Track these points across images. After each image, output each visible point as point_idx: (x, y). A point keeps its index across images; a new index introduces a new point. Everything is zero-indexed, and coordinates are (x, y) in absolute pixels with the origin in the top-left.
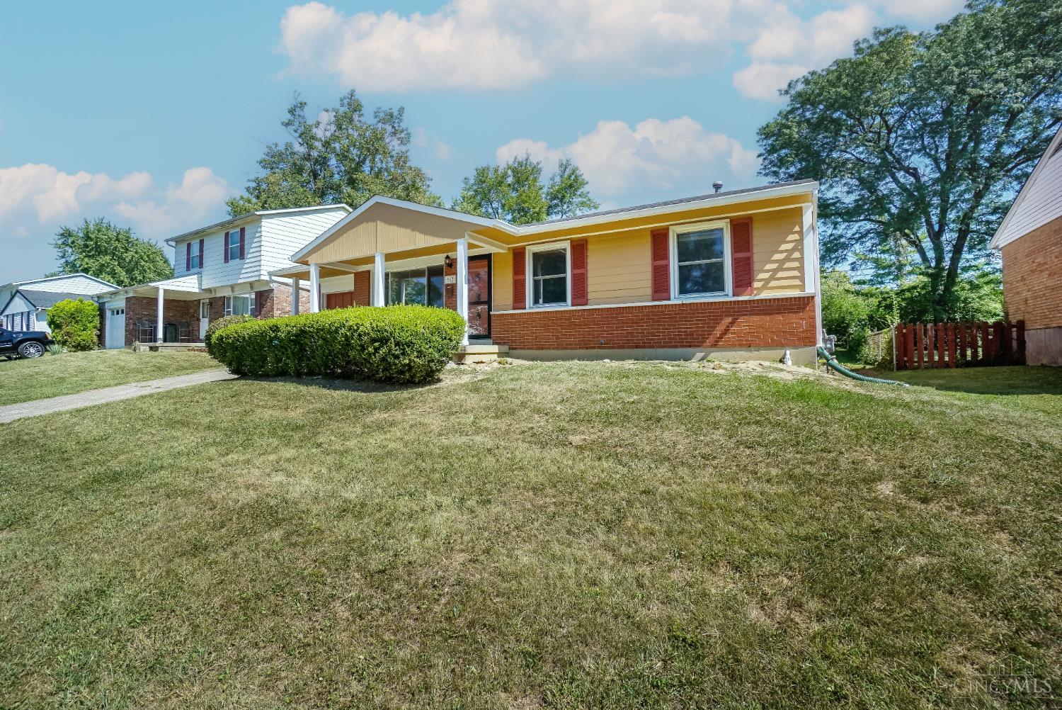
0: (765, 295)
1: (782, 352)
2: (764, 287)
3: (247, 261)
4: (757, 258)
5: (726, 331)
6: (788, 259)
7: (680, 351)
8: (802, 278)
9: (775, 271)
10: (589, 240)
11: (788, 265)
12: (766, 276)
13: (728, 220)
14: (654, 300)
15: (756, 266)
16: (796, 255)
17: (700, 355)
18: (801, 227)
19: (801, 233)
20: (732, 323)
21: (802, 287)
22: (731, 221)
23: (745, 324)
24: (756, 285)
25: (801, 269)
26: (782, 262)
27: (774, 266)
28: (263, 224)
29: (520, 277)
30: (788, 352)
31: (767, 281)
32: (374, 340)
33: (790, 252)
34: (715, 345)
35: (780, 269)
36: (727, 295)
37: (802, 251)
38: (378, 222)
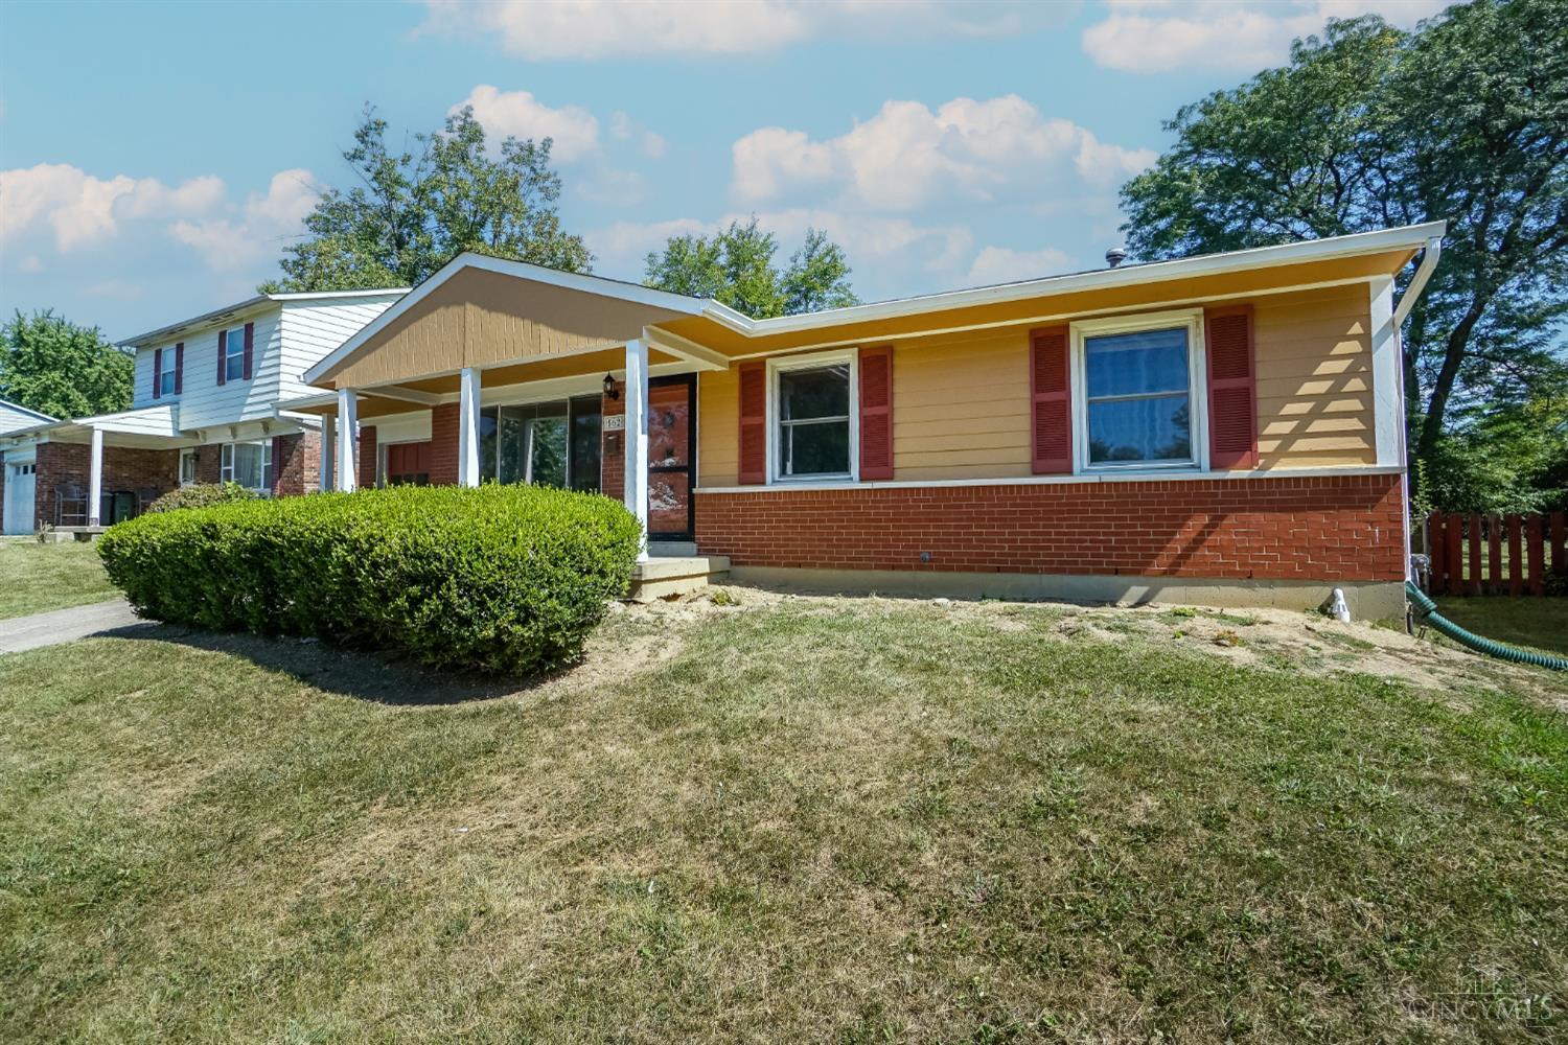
0: (1283, 469)
1: (1326, 591)
2: (1282, 452)
3: (256, 382)
4: (1262, 392)
5: (1198, 541)
6: (1335, 394)
7: (1094, 582)
8: (1369, 435)
9: (1306, 418)
10: (897, 348)
11: (1334, 406)
12: (1286, 427)
13: (1200, 310)
14: (1035, 473)
15: (1262, 408)
16: (1356, 384)
17: (1137, 591)
18: (1367, 326)
19: (1366, 338)
20: (1212, 527)
21: (1370, 454)
22: (1207, 313)
23: (1235, 528)
24: (1263, 446)
25: (1367, 415)
26: (1321, 400)
27: (1304, 408)
28: (284, 316)
29: (752, 421)
30: (1339, 592)
31: (1288, 439)
32: (413, 580)
33: (1341, 379)
34: (1172, 571)
35: (1317, 415)
36: (1199, 466)
37: (1368, 377)
38: (469, 306)
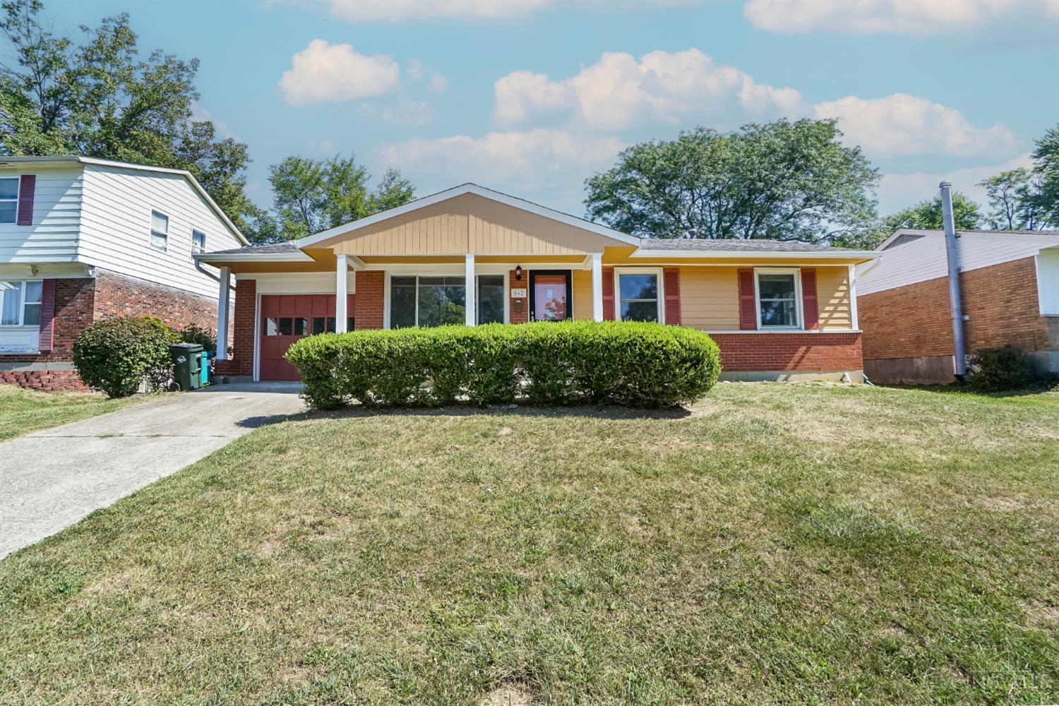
0: (827, 330)
1: (841, 374)
2: (826, 324)
4: (819, 300)
5: (803, 357)
6: (840, 304)
7: (768, 373)
8: (850, 319)
9: (832, 312)
10: (681, 270)
11: (840, 308)
12: (826, 315)
13: (799, 269)
14: (741, 329)
15: (820, 307)
16: (845, 301)
17: (783, 376)
18: (848, 281)
19: (848, 285)
20: (807, 351)
21: (850, 326)
22: (802, 270)
23: (817, 352)
24: (821, 322)
25: (849, 312)
26: (836, 305)
27: (831, 308)
28: (85, 177)
29: (608, 298)
30: (846, 374)
31: (827, 319)
33: (841, 298)
34: (794, 368)
35: (835, 311)
36: (798, 327)
37: (849, 299)
38: (471, 217)
